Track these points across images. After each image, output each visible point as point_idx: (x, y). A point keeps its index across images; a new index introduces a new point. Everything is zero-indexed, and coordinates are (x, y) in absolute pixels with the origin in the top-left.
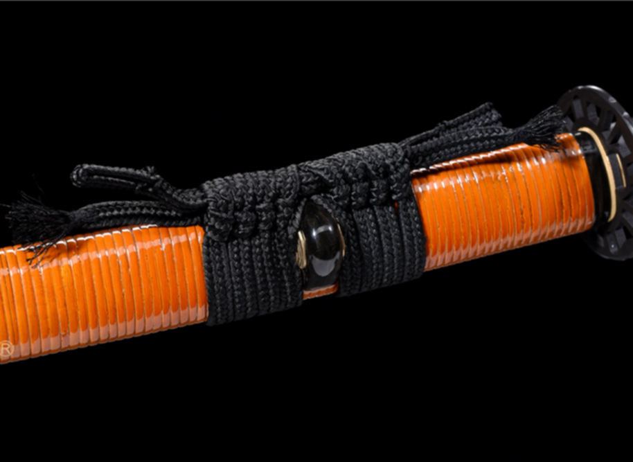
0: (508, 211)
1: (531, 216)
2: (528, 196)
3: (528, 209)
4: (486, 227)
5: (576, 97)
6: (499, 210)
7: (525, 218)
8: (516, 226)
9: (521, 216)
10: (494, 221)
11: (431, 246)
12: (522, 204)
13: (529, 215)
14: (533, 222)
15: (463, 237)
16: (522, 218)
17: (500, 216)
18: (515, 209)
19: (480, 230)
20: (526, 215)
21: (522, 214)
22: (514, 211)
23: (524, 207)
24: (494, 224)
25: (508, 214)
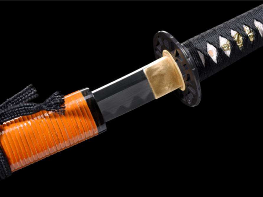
0: (49, 136)
1: (62, 136)
2: (59, 127)
3: (60, 133)
4: (39, 146)
5: (158, 37)
6: (45, 137)
7: (59, 138)
8: (55, 143)
9: (57, 137)
10: (42, 142)
11: (12, 161)
12: (56, 132)
13: (61, 136)
14: (64, 139)
15: (28, 153)
16: (58, 138)
17: (45, 139)
18: (53, 135)
19: (36, 148)
20: (59, 136)
21: (57, 136)
22: (53, 136)
23: (57, 133)
24: (43, 144)
25: (50, 138)
